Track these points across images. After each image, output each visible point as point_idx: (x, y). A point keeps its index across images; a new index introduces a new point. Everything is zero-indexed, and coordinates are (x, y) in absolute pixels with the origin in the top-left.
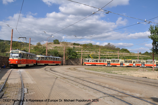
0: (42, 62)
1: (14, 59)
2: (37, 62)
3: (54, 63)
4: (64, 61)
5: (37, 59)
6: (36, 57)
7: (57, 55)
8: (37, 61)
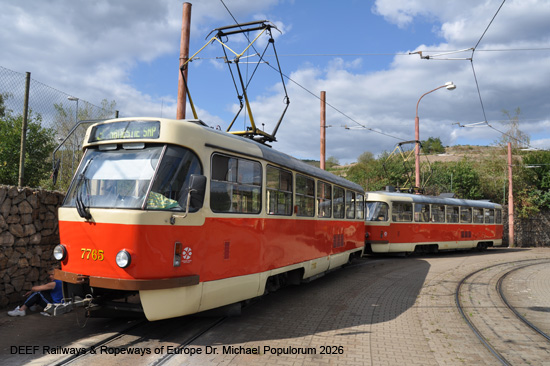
0: (397, 233)
1: (100, 215)
2: (370, 234)
3: (466, 235)
4: (511, 221)
5: (370, 214)
6: (365, 204)
7: (473, 189)
8: (368, 228)
